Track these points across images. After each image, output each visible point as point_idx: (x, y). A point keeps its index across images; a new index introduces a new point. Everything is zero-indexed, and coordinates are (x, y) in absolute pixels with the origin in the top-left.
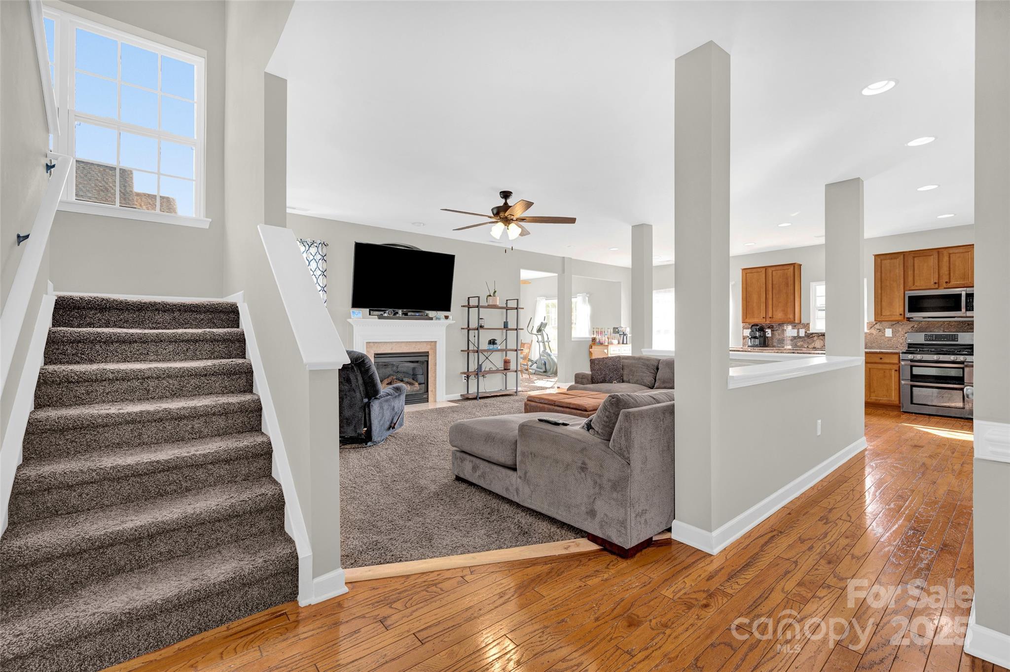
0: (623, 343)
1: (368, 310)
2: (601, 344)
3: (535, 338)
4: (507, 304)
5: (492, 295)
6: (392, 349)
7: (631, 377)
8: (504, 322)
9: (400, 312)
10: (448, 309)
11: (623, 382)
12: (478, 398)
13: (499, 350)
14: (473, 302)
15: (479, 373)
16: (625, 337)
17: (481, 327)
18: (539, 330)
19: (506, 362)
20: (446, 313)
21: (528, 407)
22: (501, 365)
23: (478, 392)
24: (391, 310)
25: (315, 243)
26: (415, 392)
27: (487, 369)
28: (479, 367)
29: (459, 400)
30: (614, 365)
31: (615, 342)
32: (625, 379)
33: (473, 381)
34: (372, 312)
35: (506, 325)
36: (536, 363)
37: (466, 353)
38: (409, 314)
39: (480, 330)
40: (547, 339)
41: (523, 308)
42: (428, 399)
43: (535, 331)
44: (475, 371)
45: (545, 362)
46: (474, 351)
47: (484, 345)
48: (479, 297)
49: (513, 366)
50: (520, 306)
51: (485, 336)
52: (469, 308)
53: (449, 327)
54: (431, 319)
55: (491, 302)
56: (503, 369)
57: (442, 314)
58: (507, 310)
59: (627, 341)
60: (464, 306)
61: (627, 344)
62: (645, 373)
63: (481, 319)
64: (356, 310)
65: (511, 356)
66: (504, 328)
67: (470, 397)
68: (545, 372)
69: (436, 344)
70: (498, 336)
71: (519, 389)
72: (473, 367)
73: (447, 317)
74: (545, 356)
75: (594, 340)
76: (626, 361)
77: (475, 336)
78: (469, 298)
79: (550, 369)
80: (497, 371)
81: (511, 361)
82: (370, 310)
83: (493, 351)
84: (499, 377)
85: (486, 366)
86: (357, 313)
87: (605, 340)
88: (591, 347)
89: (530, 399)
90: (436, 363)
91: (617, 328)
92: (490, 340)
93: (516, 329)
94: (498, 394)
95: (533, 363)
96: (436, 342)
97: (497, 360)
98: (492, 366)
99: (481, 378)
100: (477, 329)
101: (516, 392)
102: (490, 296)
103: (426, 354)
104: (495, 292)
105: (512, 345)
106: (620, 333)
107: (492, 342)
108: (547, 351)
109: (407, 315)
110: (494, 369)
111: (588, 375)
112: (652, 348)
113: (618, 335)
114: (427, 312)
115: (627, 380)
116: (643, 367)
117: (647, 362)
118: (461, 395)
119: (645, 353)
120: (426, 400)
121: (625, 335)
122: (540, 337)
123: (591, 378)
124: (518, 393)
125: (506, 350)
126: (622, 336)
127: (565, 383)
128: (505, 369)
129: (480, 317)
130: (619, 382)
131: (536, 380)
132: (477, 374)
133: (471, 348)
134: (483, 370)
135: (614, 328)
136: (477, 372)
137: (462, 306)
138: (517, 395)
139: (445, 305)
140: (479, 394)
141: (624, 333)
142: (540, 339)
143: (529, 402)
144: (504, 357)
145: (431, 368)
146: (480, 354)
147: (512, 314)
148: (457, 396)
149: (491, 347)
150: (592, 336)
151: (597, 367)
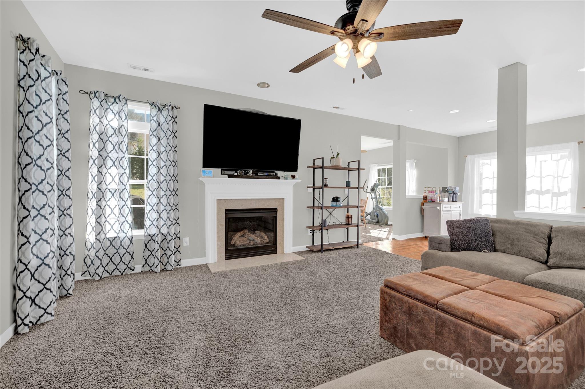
0: (453, 201)
1: (220, 170)
2: (433, 201)
3: (369, 195)
4: (349, 165)
5: (335, 157)
6: (242, 205)
7: (509, 246)
8: (347, 182)
9: (251, 172)
10: (295, 170)
11: (496, 250)
12: (322, 250)
13: (342, 207)
14: (319, 163)
15: (323, 227)
16: (454, 195)
17: (326, 186)
18: (373, 190)
19: (349, 218)
20: (293, 173)
21: (385, 296)
22: (343, 221)
23: (322, 245)
24: (242, 170)
25: (167, 106)
26: (265, 243)
27: (331, 224)
28: (323, 222)
29: (304, 252)
30: (481, 230)
31: (446, 199)
32: (498, 247)
33: (318, 235)
34: (223, 172)
35: (348, 184)
36: (370, 215)
37: (312, 210)
38: (259, 174)
39: (324, 189)
40: (379, 197)
41: (364, 169)
42: (277, 250)
43: (369, 190)
44: (319, 226)
45: (378, 215)
46: (318, 208)
47: (328, 202)
48: (323, 158)
49: (354, 221)
50: (361, 167)
51: (329, 195)
52: (314, 169)
53: (295, 186)
54: (279, 178)
55: (335, 163)
56: (345, 223)
57: (289, 174)
58: (349, 171)
59: (456, 199)
60: (309, 167)
61: (456, 201)
62: (532, 242)
63: (325, 178)
64: (207, 170)
65: (353, 212)
66: (346, 186)
67: (315, 250)
68: (378, 222)
69: (284, 201)
70: (341, 194)
71: (360, 241)
72: (318, 222)
73: (293, 177)
74: (378, 210)
75: (425, 198)
76: (497, 225)
77: (319, 194)
78: (314, 160)
79: (382, 220)
80: (339, 226)
81: (353, 217)
82: (222, 170)
83: (335, 207)
84: (342, 231)
85: (330, 221)
86: (207, 172)
87: (437, 198)
88: (423, 204)
89: (389, 284)
90: (284, 219)
91: (446, 188)
92: (334, 198)
93: (358, 188)
94: (341, 247)
95: (368, 214)
96: (284, 199)
97: (340, 216)
98: (335, 221)
99: (325, 232)
100: (322, 188)
101: (357, 245)
102: (334, 158)
103: (275, 210)
104: (338, 154)
105: (353, 202)
106: (449, 192)
107: (336, 199)
108: (379, 206)
109: (258, 175)
110: (337, 223)
111: (447, 238)
112: (524, 210)
113: (447, 194)
114: (276, 172)
115: (502, 249)
116: (527, 234)
117: (533, 229)
118: (307, 247)
119: (518, 215)
120: (275, 252)
121: (455, 193)
122: (373, 195)
123: (450, 243)
124: (360, 246)
125: (348, 207)
126: (452, 194)
127: (400, 235)
128: (347, 224)
129: (324, 177)
130: (490, 251)
131: (371, 229)
132: (321, 229)
133: (316, 204)
134: (327, 224)
135: (443, 188)
136: (322, 226)
137: (308, 167)
138: (358, 248)
139: (293, 167)
140: (323, 246)
141: (453, 192)
142: (374, 196)
143: (388, 290)
144: (346, 213)
145: (279, 223)
146: (324, 210)
147: (354, 174)
148: (303, 248)
149: (335, 204)
150: (424, 195)
151: (457, 231)
